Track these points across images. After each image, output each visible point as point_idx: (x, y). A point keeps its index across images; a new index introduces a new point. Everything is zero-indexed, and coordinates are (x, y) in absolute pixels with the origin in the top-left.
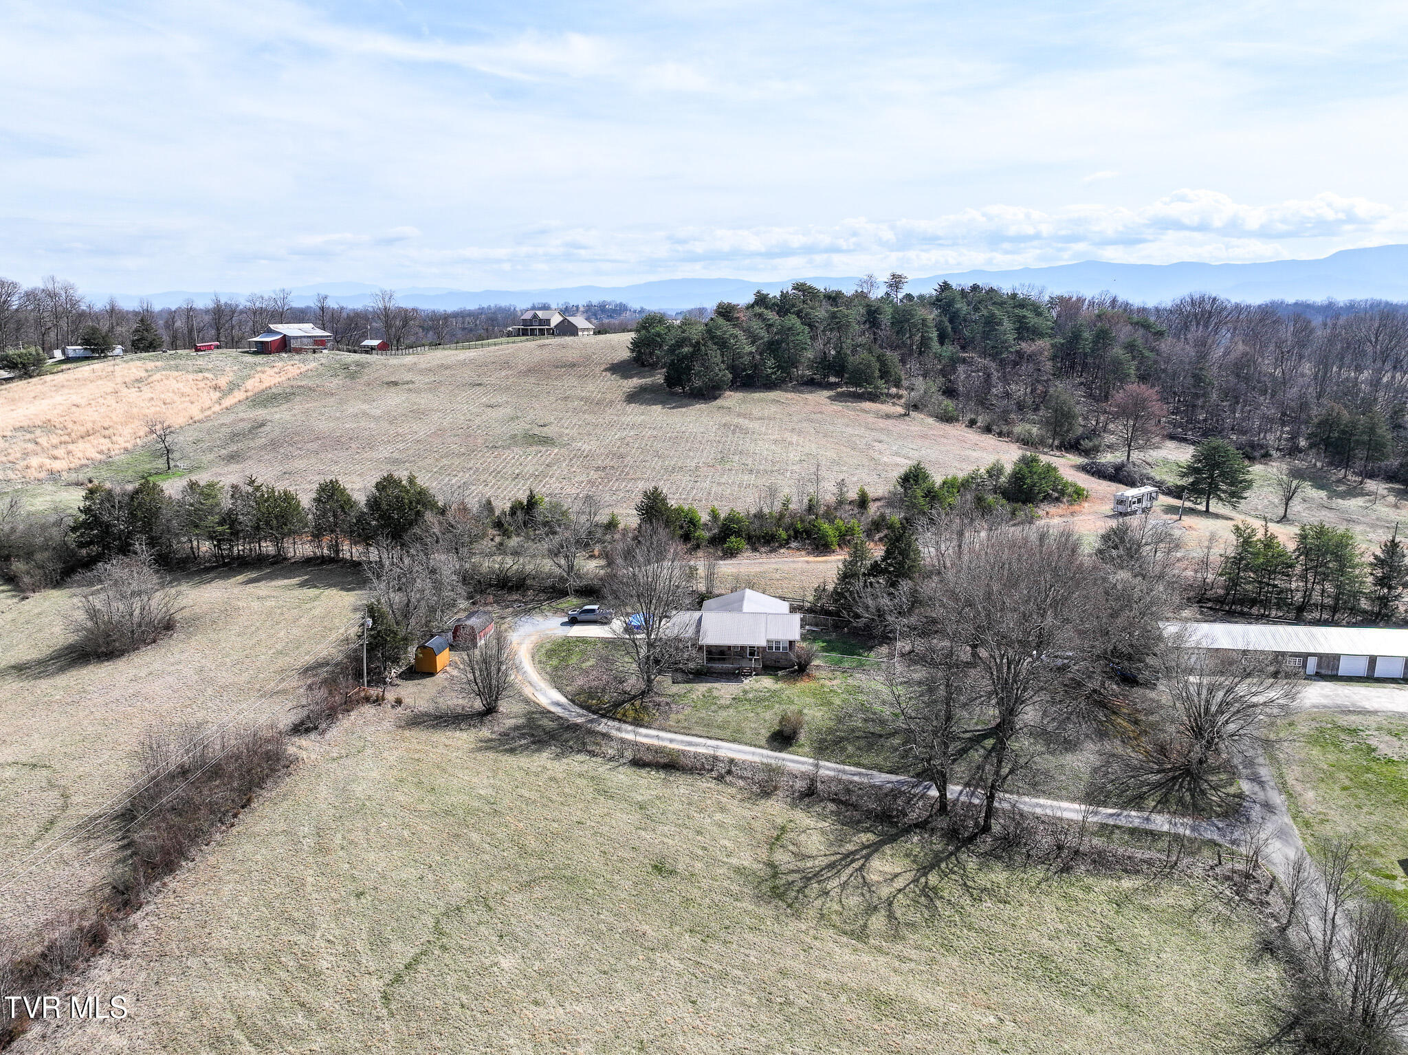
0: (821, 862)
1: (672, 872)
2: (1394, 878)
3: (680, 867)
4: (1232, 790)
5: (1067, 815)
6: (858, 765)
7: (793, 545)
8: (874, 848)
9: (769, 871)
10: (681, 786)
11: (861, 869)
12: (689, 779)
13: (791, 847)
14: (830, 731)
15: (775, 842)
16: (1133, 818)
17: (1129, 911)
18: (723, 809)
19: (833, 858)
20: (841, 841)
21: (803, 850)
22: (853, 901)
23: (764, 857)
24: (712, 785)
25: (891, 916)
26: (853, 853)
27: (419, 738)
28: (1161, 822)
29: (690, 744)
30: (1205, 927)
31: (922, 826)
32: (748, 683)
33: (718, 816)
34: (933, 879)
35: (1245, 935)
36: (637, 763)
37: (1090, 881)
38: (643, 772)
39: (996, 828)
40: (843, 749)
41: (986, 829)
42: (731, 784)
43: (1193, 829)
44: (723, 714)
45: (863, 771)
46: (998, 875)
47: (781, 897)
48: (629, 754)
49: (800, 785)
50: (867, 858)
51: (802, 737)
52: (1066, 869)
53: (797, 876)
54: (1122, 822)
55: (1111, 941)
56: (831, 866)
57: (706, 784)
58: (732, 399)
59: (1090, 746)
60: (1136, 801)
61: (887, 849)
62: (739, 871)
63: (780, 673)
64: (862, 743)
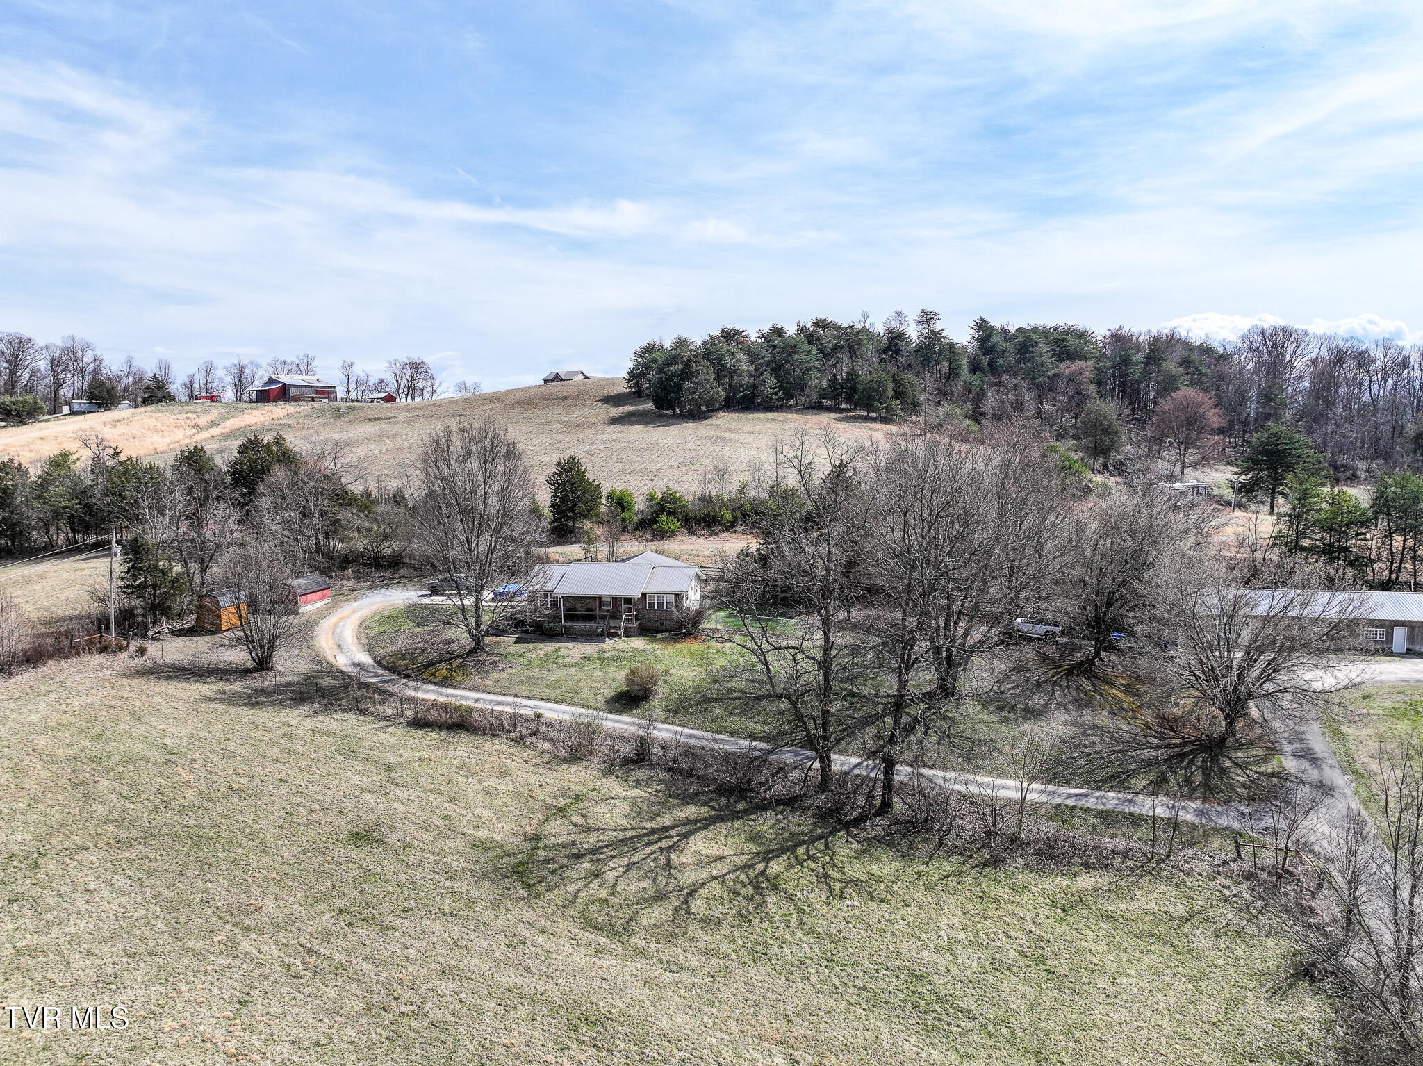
0: (610, 837)
1: (376, 842)
3: (393, 838)
4: (1268, 768)
5: (1003, 794)
7: (739, 528)
8: (693, 827)
9: (525, 845)
10: (463, 748)
11: (671, 848)
12: (477, 740)
13: (576, 819)
15: (555, 812)
16: (1111, 799)
17: (1079, 919)
18: (504, 775)
20: (652, 813)
21: (593, 823)
22: (634, 887)
23: (529, 828)
24: (504, 747)
25: (684, 907)
26: (667, 829)
28: (1155, 807)
29: (498, 703)
30: (1203, 942)
31: (791, 803)
32: (609, 644)
33: (492, 781)
34: (776, 867)
36: (418, 723)
37: (1028, 878)
38: (420, 731)
39: (898, 806)
40: (709, 713)
41: (886, 807)
42: (531, 747)
43: (1199, 813)
44: (561, 673)
46: (884, 866)
47: (522, 876)
48: (409, 714)
49: (627, 749)
50: (685, 836)
51: (656, 699)
52: (995, 862)
53: (565, 852)
54: (1091, 803)
55: (1038, 959)
56: (622, 842)
57: (497, 746)
58: (724, 420)
59: (1062, 716)
60: (1118, 780)
61: (723, 828)
62: (481, 844)
63: (659, 635)
64: (735, 704)
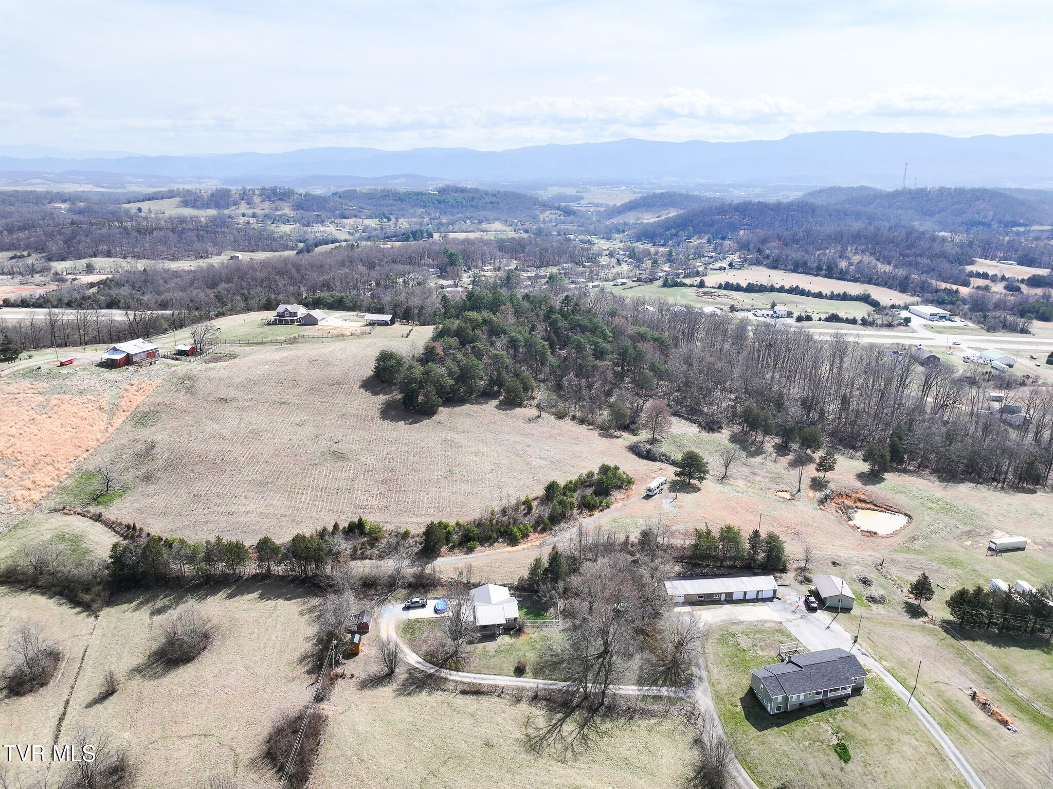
0: (545, 730)
1: (493, 746)
2: (737, 706)
3: (495, 743)
4: (689, 672)
5: (630, 693)
6: (551, 679)
7: (500, 540)
8: (563, 720)
9: (528, 738)
10: (485, 701)
11: (560, 731)
12: (487, 698)
13: (533, 726)
14: (538, 663)
15: (527, 724)
16: (654, 690)
17: (653, 733)
18: (504, 712)
19: (549, 728)
20: (551, 719)
21: (538, 727)
22: (559, 746)
23: (524, 732)
24: (497, 699)
25: (573, 751)
26: (556, 724)
27: (368, 693)
28: (664, 691)
29: (483, 679)
30: (677, 737)
31: (578, 706)
32: (499, 640)
33: (503, 715)
34: (585, 731)
35: (690, 738)
36: (464, 692)
37: (640, 722)
38: (467, 696)
39: (606, 703)
40: (544, 672)
41: (602, 704)
42: (504, 698)
43: (675, 692)
44: (493, 660)
45: (553, 682)
46: (608, 725)
47: (534, 749)
48: (459, 688)
49: (531, 694)
50: (561, 725)
51: (527, 669)
52: (631, 718)
53: (538, 739)
54: (650, 693)
55: (647, 748)
56: (549, 732)
57: (495, 699)
58: (444, 412)
59: (638, 656)
60: (655, 683)
61: (568, 720)
62: (516, 740)
63: (512, 632)
64: (551, 667)
